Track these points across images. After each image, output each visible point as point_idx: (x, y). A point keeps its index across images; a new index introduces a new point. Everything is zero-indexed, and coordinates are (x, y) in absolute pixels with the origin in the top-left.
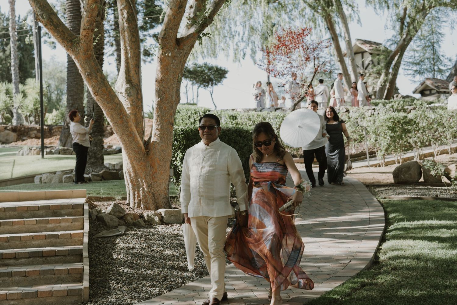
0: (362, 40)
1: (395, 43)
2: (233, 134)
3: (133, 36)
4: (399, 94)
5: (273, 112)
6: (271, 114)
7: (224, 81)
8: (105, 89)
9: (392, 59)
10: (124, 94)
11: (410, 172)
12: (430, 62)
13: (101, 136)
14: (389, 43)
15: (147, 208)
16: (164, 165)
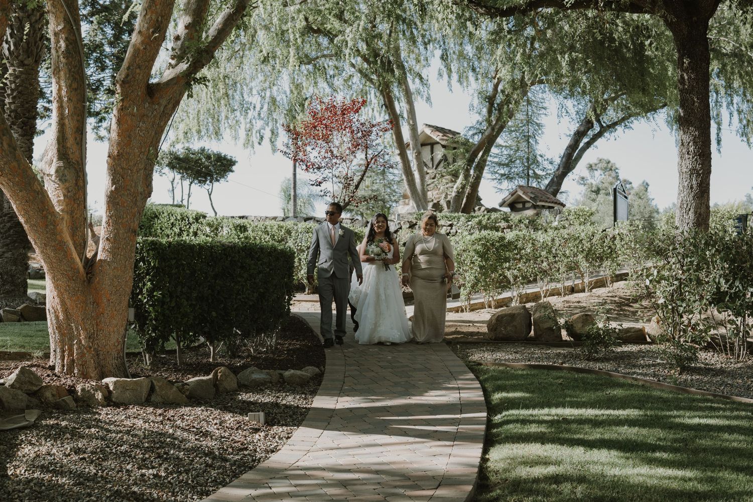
0: (433, 127)
1: (480, 132)
2: (239, 252)
3: (75, 79)
4: (482, 205)
5: (303, 223)
6: (300, 225)
7: (230, 175)
8: (17, 166)
9: (475, 154)
10: (53, 177)
11: (515, 323)
12: (523, 164)
13: (24, 248)
14: (471, 133)
15: (85, 376)
16: (118, 302)
